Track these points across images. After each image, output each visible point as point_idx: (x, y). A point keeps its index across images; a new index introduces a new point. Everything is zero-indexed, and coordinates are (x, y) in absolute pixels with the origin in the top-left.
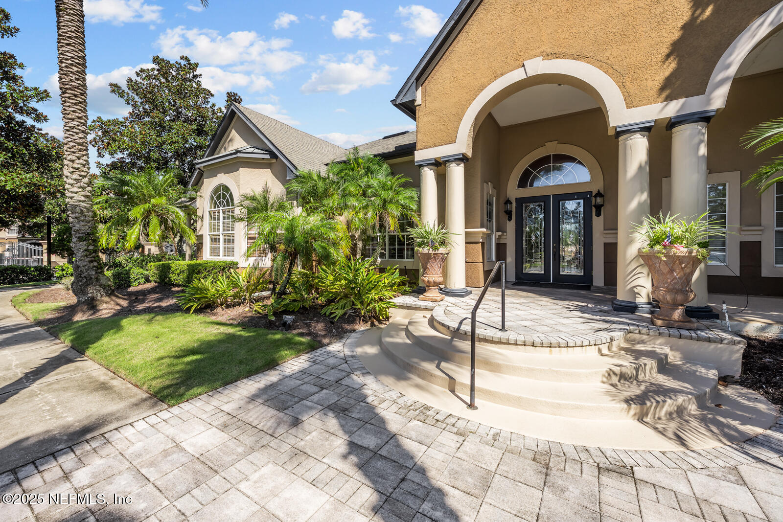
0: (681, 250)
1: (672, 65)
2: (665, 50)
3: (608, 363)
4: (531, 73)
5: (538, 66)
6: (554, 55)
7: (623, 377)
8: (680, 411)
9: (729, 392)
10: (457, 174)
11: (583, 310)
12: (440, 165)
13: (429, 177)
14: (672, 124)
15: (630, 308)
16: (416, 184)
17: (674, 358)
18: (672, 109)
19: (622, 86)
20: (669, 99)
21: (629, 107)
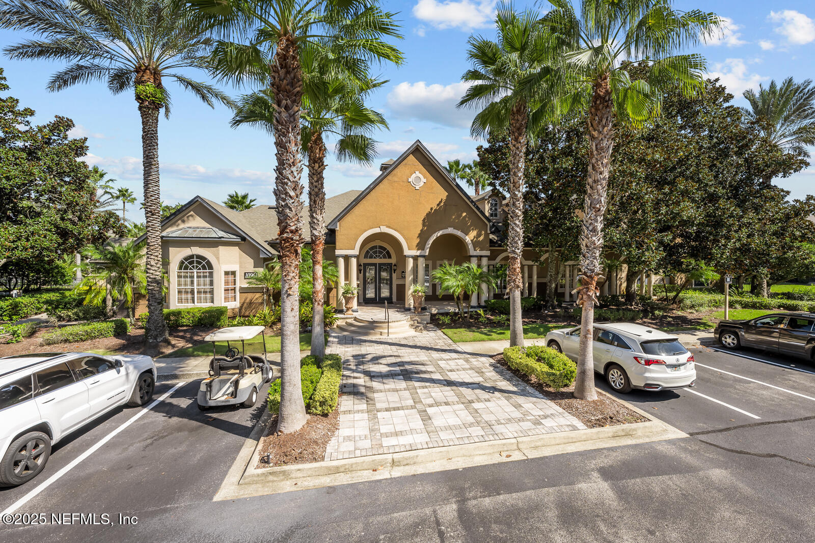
0: (420, 294)
1: (418, 240)
2: (417, 235)
3: (409, 323)
4: (383, 231)
5: (384, 229)
6: (389, 227)
7: (412, 325)
8: (421, 329)
9: (428, 325)
10: (354, 262)
11: (397, 311)
12: (347, 258)
13: (341, 262)
14: (418, 256)
15: (409, 309)
16: (335, 264)
17: (419, 320)
18: (418, 253)
19: (407, 243)
20: (418, 250)
21: (409, 249)
